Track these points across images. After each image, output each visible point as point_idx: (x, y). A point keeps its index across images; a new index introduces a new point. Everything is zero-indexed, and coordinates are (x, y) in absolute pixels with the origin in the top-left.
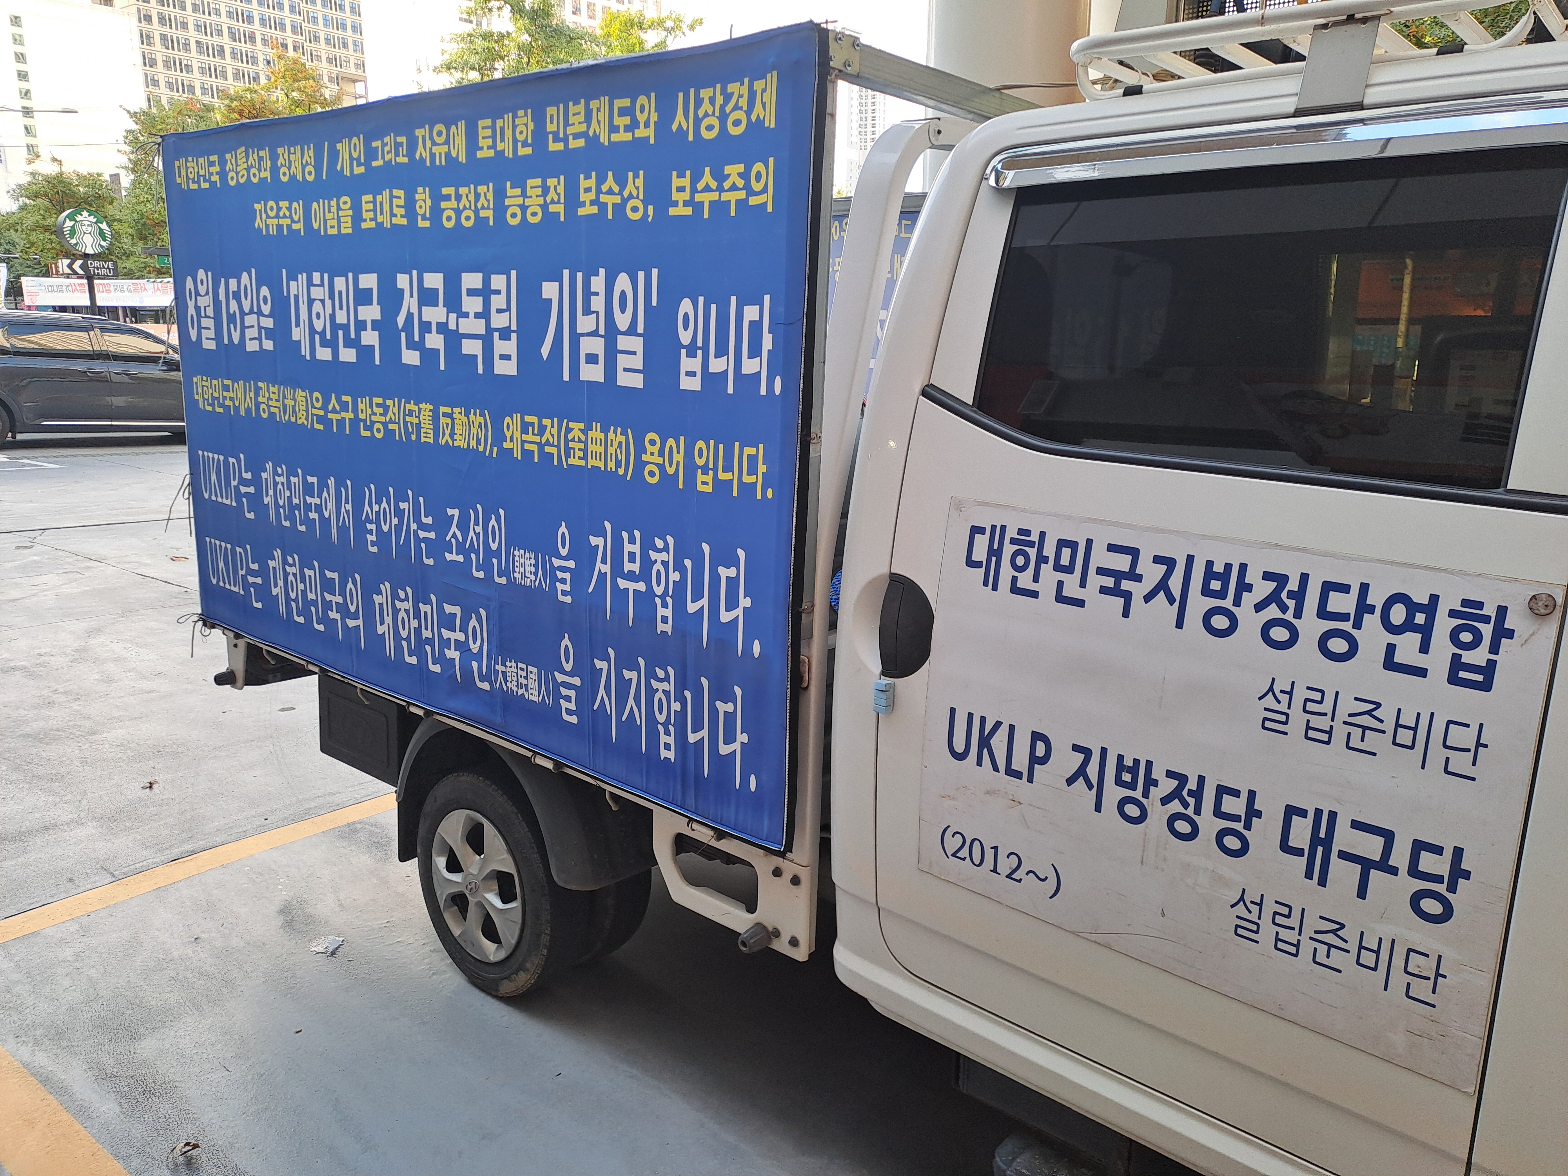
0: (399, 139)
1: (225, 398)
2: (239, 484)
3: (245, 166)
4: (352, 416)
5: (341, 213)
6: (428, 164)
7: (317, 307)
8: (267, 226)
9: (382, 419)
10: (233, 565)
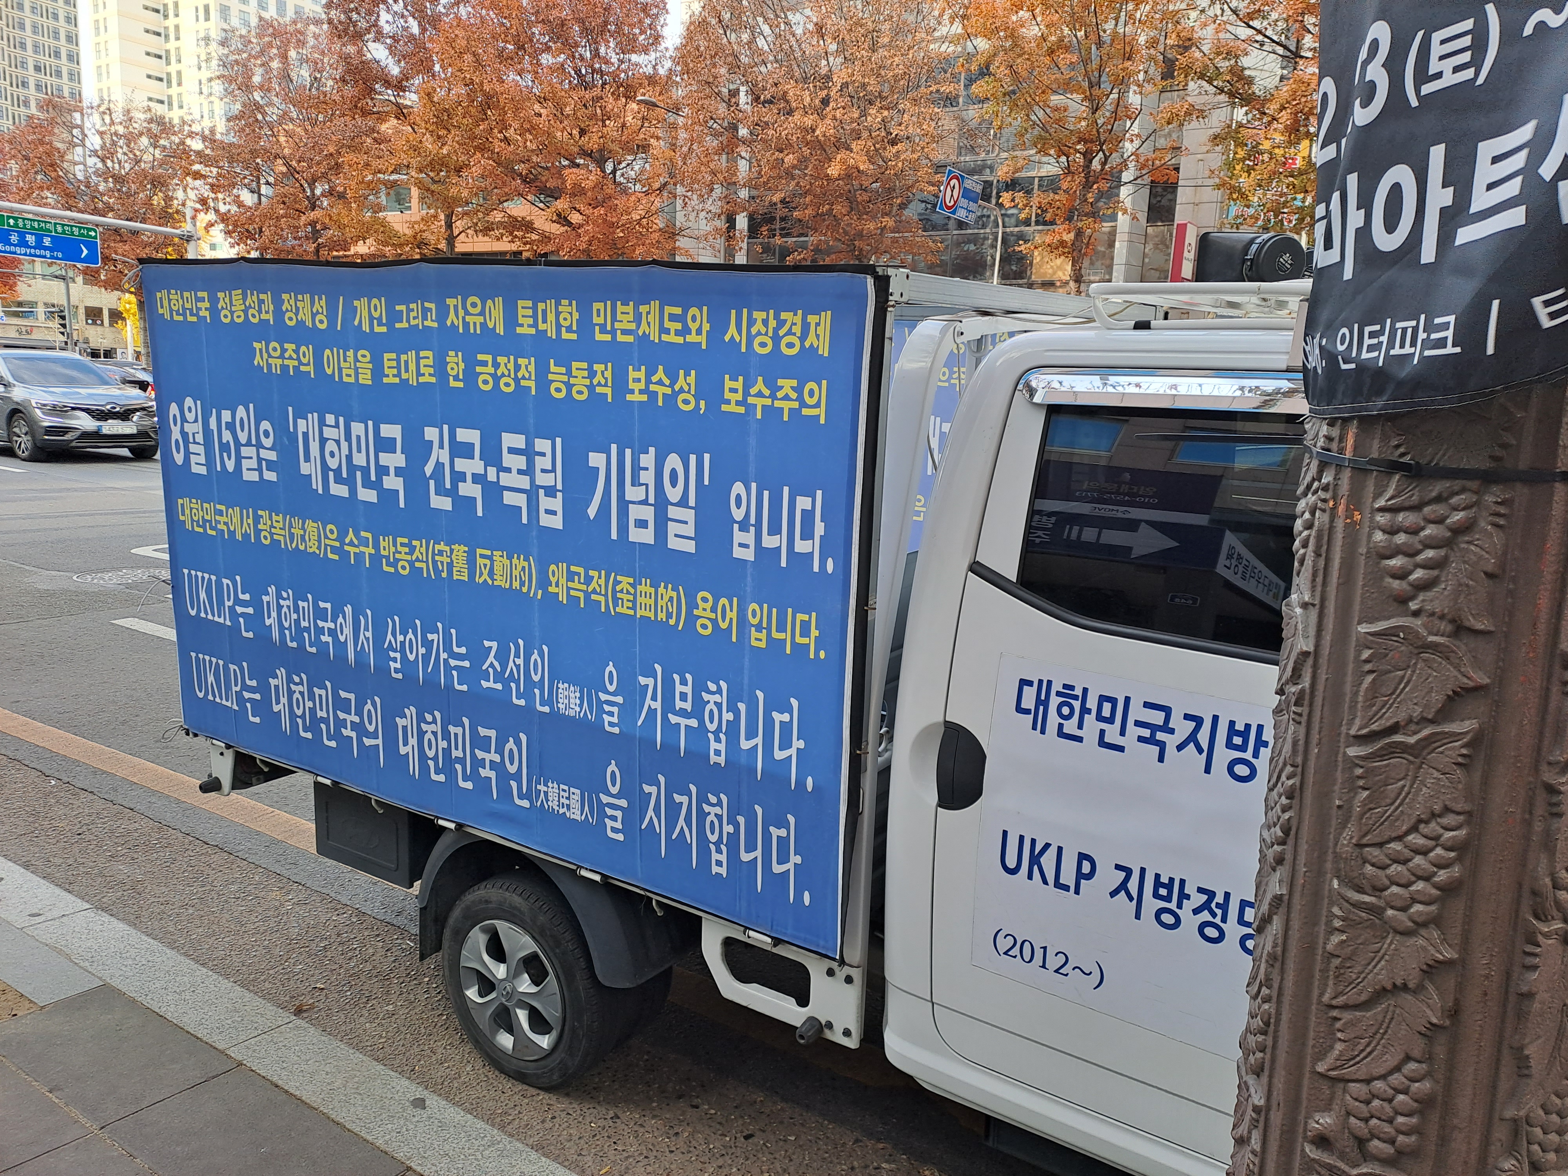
0: (427, 305)
1: (216, 521)
2: (235, 603)
3: (243, 307)
4: (373, 552)
5: (358, 365)
6: (461, 331)
7: (330, 446)
8: (269, 366)
9: (409, 557)
10: (224, 681)
